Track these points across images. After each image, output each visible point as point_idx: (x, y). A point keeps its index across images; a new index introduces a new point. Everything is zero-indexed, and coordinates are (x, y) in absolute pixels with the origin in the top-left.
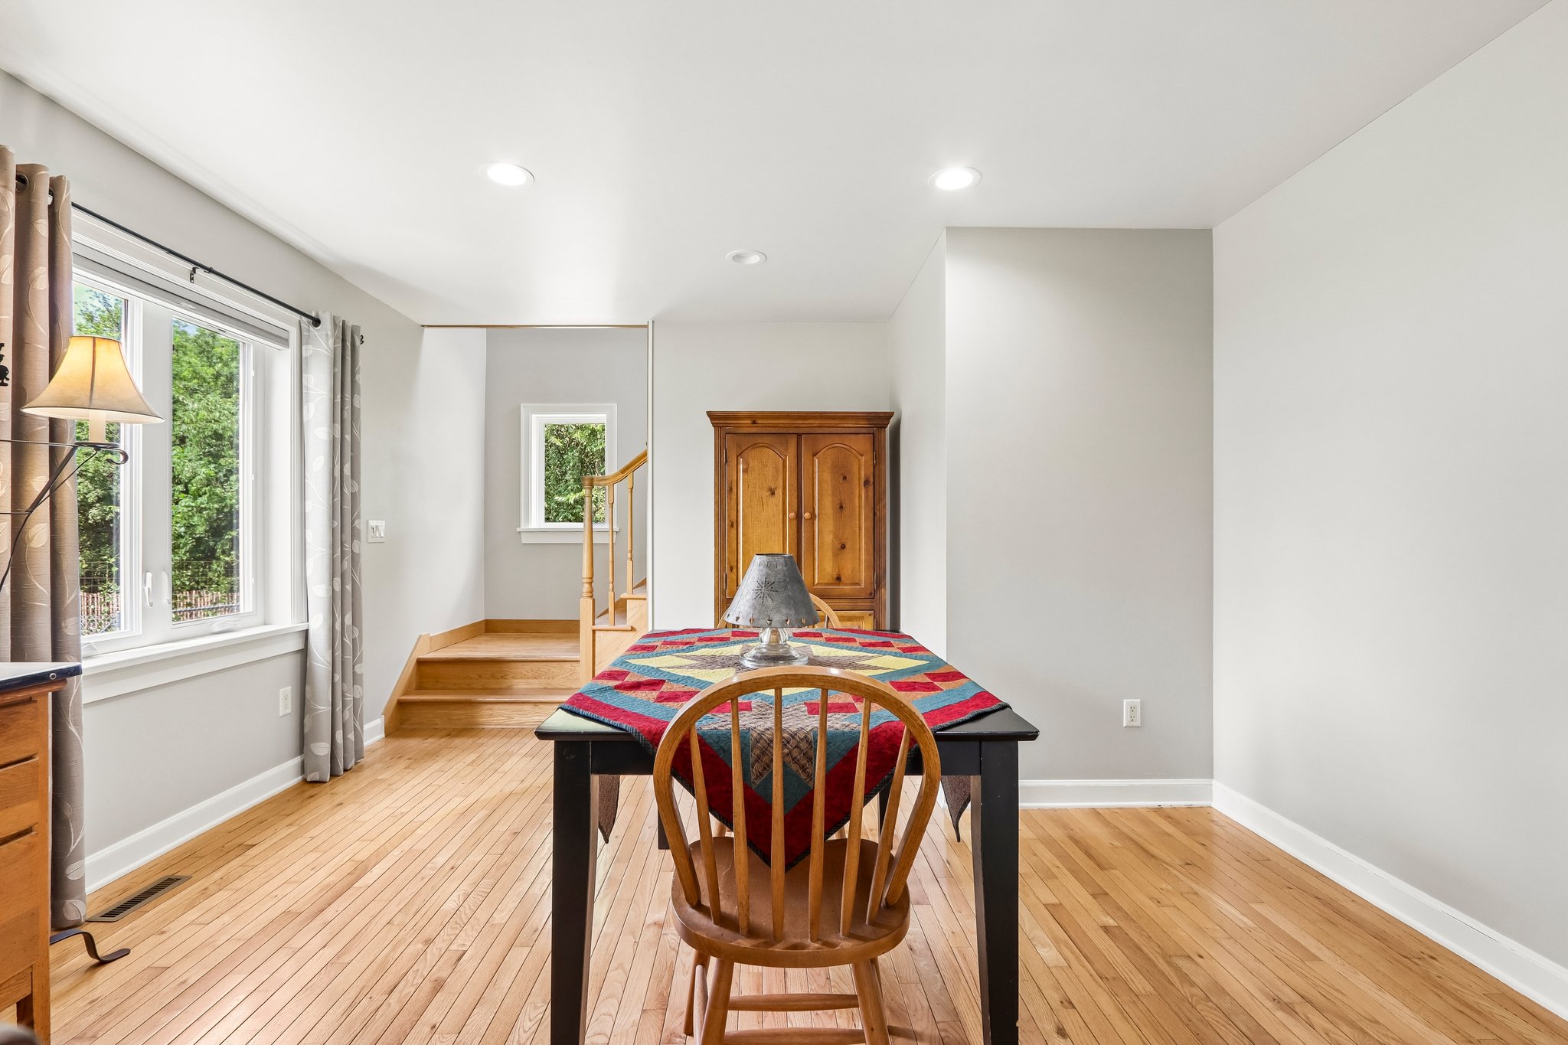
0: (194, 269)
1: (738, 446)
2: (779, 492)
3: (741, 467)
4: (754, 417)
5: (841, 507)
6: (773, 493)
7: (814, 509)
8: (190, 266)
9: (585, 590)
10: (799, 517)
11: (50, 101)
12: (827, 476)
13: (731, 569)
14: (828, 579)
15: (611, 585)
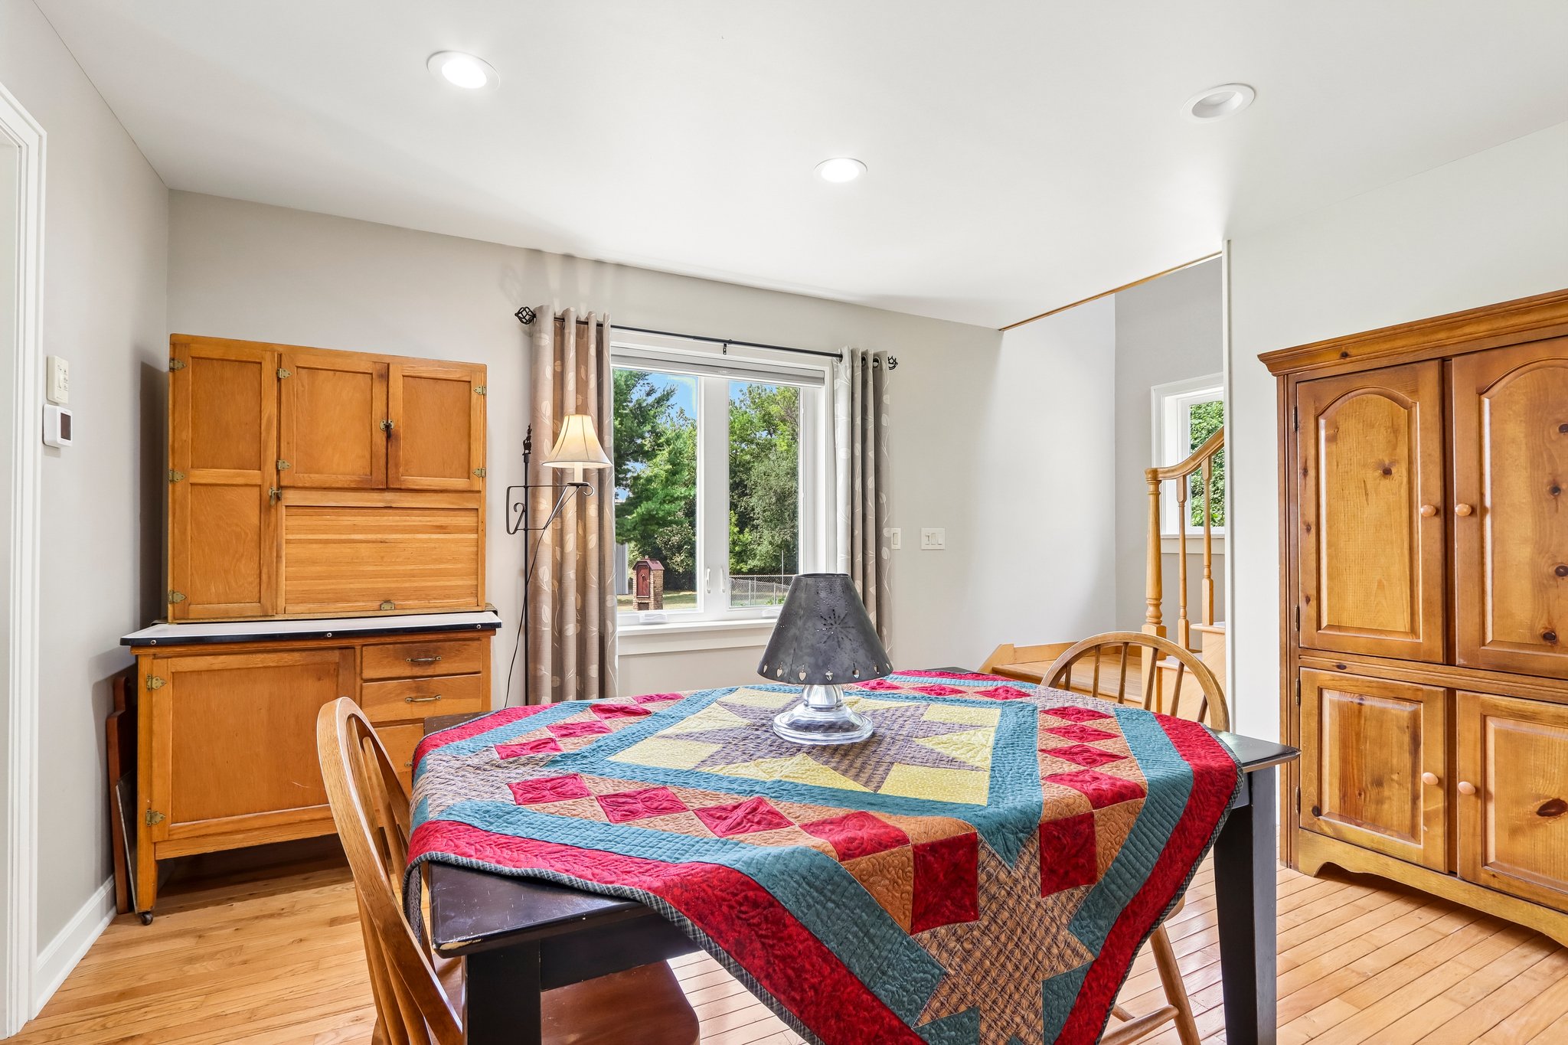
0: (725, 345)
1: (1317, 399)
2: (1400, 472)
3: (1323, 434)
4: (1342, 348)
5: (1556, 490)
6: (1387, 472)
7: (1482, 495)
8: (722, 344)
9: (1148, 614)
10: (1445, 512)
11: (620, 266)
12: (1516, 430)
13: (1308, 600)
14: (1522, 634)
15: (1182, 610)
